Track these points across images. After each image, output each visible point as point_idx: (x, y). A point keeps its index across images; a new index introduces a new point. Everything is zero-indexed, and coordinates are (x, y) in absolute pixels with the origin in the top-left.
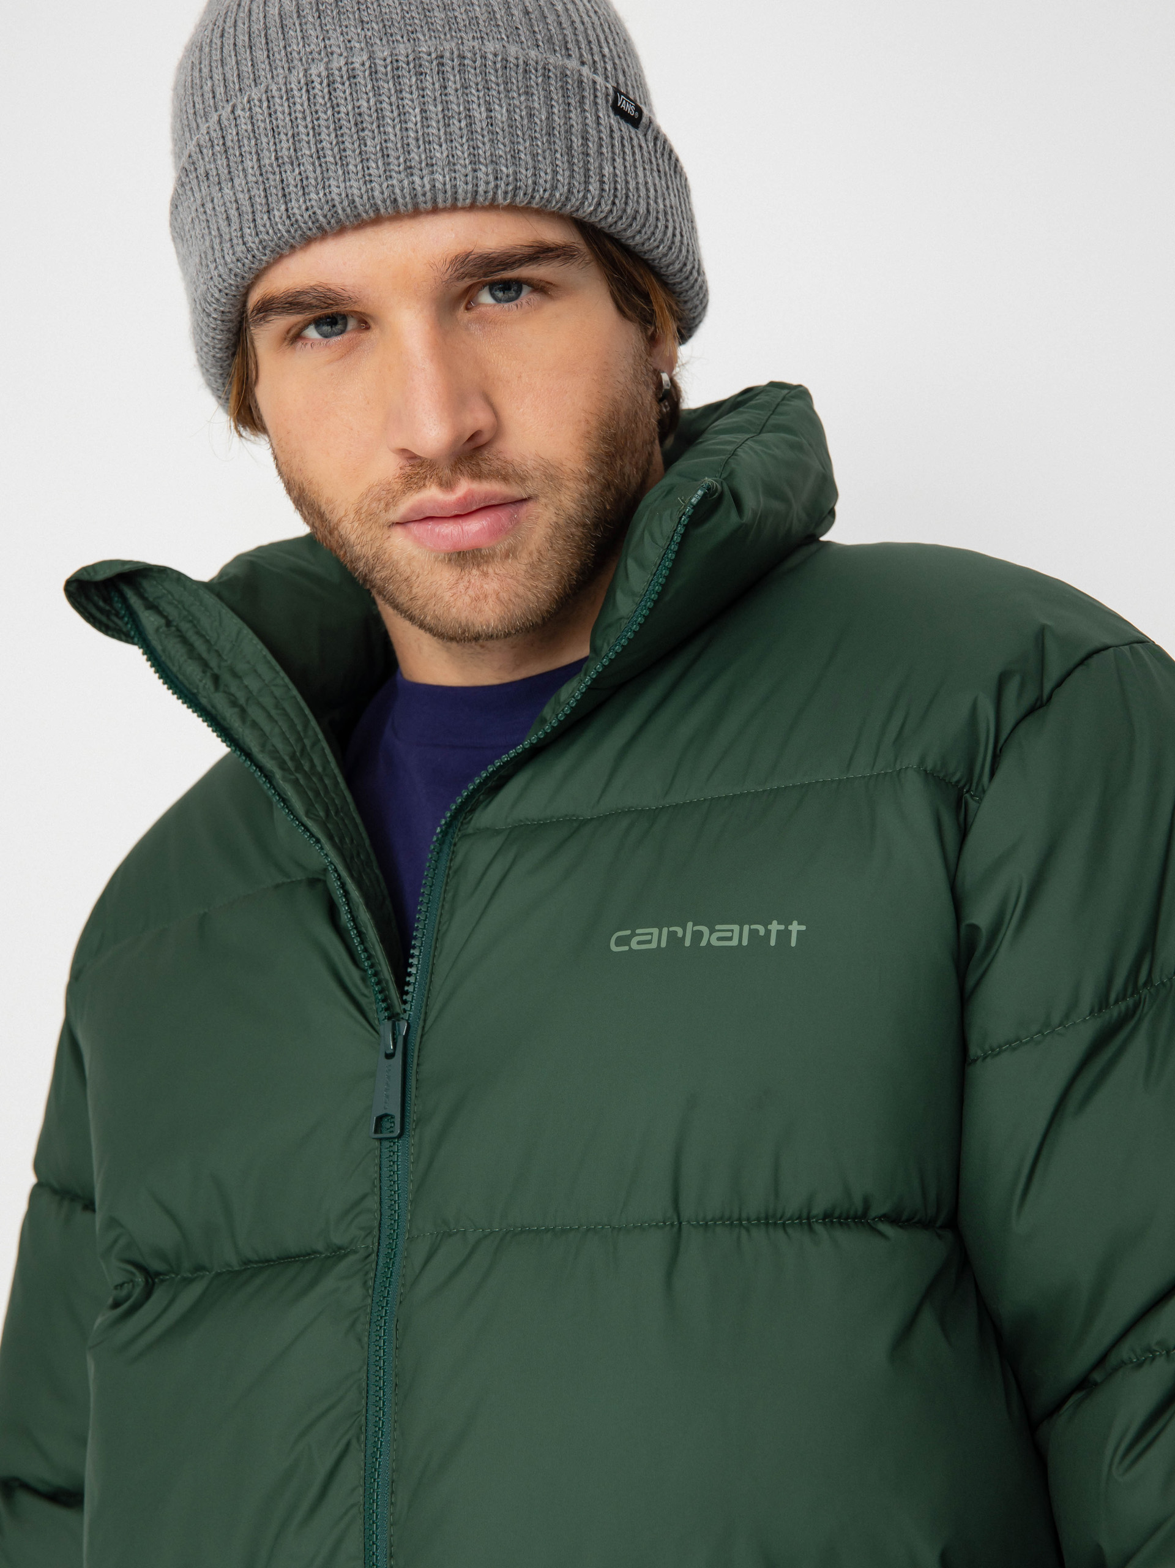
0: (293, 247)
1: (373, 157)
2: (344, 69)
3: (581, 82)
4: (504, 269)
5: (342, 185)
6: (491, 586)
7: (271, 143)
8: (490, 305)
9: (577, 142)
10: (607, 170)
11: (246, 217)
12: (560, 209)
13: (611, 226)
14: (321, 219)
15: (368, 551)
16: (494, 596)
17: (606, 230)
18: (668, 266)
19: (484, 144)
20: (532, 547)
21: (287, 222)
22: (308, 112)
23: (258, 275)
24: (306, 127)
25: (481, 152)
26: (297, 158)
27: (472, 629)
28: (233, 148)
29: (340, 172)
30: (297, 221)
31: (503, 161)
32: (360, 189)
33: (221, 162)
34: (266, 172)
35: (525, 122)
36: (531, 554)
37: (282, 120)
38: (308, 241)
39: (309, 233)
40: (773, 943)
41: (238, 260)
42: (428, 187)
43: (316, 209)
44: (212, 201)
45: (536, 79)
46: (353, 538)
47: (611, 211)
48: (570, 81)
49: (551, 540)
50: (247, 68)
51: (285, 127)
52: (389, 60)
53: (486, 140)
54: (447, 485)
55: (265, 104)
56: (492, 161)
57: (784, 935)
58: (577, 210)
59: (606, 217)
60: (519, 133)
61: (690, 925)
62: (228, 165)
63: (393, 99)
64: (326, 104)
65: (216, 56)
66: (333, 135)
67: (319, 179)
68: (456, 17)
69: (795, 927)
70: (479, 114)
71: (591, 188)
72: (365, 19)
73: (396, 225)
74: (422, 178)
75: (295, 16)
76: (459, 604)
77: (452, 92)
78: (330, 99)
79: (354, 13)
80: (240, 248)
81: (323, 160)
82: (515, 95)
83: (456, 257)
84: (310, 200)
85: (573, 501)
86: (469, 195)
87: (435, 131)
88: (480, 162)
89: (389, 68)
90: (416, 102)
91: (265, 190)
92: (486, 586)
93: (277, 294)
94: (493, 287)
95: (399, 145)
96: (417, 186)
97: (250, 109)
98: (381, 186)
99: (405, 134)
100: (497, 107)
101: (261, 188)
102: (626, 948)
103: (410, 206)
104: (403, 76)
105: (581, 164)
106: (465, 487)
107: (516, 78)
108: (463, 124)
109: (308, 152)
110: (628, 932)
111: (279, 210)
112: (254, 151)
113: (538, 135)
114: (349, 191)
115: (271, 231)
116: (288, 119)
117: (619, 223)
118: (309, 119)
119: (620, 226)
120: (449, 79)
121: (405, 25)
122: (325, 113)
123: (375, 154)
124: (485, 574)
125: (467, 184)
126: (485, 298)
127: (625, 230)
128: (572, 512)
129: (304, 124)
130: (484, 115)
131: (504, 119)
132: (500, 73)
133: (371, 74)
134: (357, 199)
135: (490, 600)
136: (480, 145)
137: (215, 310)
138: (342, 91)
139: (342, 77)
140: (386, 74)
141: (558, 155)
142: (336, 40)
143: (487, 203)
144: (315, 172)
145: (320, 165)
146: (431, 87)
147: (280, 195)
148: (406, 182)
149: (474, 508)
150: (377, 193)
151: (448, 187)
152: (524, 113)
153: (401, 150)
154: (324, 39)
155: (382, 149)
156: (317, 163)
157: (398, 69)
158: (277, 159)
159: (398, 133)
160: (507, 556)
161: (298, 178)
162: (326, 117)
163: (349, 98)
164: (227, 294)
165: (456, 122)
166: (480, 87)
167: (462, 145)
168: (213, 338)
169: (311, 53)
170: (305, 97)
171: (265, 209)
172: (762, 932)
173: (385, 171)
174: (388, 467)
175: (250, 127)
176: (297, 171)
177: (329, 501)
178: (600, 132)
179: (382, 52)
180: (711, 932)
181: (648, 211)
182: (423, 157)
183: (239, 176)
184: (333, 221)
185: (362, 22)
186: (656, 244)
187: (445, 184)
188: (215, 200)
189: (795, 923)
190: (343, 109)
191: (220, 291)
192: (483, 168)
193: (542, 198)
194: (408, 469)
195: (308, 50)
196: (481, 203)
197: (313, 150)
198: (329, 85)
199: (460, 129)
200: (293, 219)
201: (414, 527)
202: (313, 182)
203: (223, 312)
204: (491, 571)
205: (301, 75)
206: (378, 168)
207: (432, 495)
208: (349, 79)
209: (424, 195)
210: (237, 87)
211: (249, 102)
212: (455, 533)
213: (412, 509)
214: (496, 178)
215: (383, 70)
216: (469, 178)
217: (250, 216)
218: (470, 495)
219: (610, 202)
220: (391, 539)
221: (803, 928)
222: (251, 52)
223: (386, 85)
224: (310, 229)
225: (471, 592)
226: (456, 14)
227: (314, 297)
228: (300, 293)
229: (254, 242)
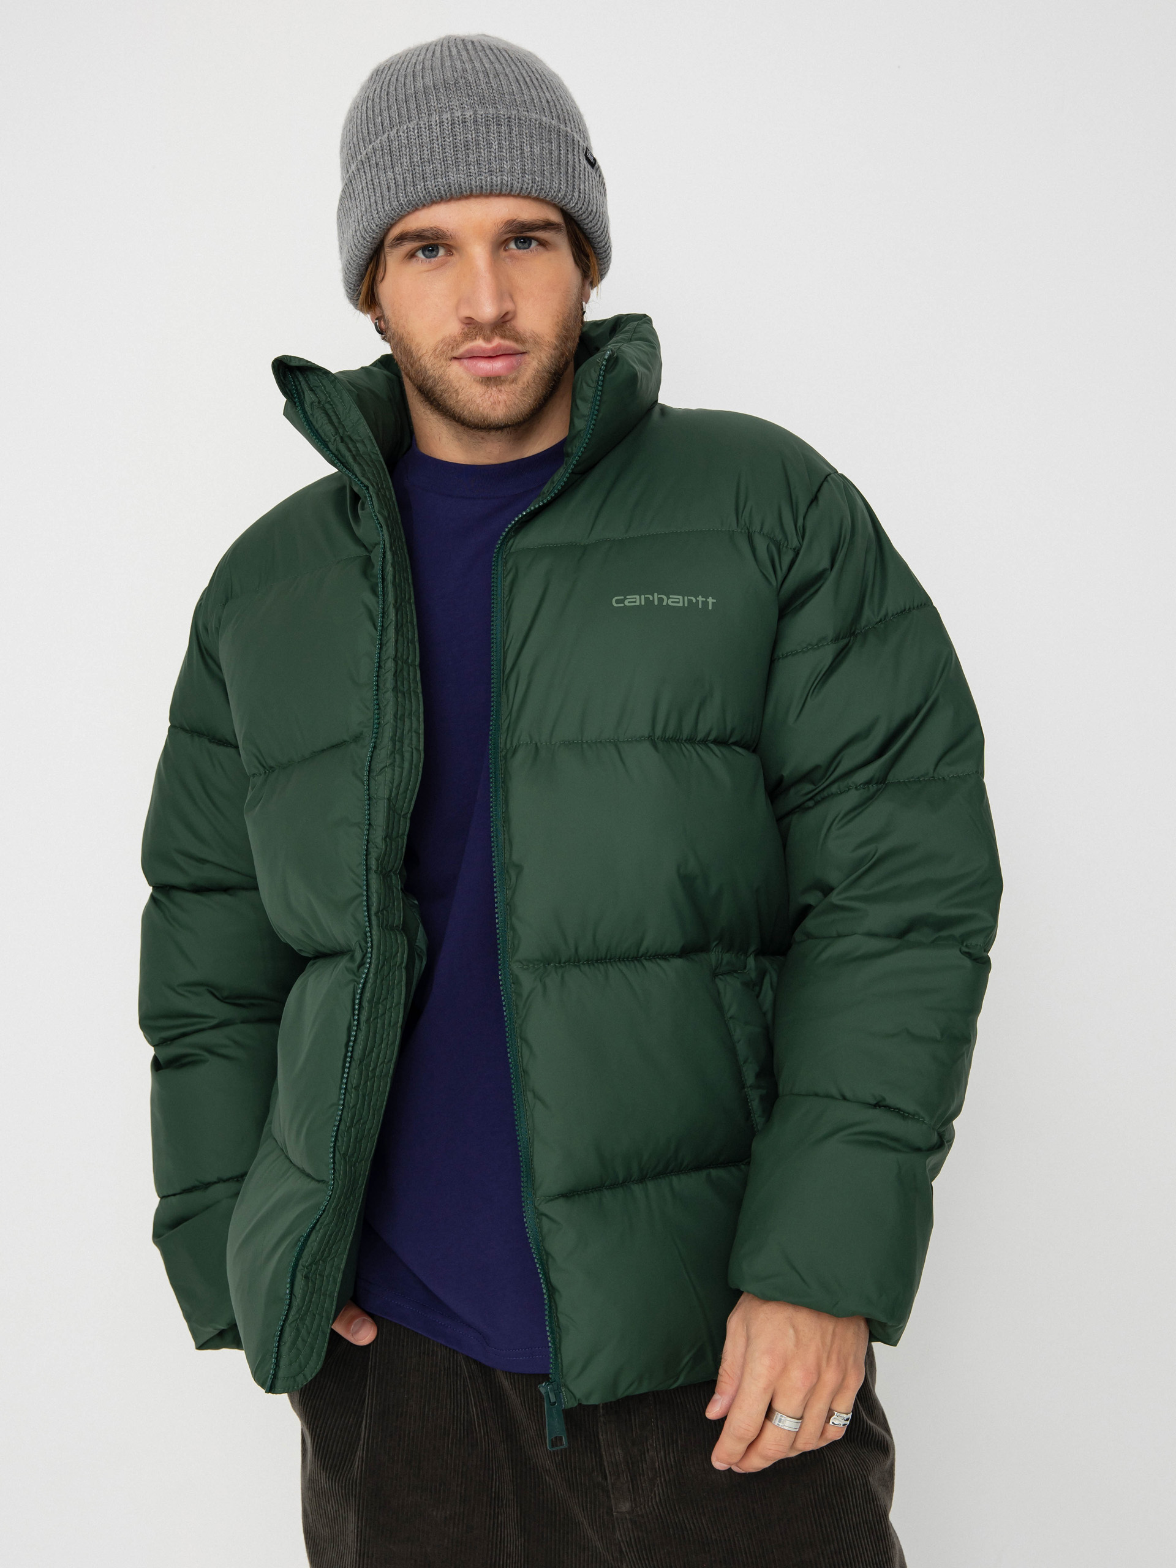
0: (424, 205)
1: (473, 163)
2: (460, 118)
3: (573, 140)
4: (528, 231)
5: (455, 176)
6: (503, 397)
7: (418, 151)
8: (514, 249)
9: (570, 170)
10: (582, 187)
11: (400, 187)
12: (559, 203)
13: (578, 216)
14: (443, 192)
15: (437, 374)
16: (504, 402)
17: (575, 219)
18: (599, 243)
19: (528, 164)
20: (525, 380)
21: (424, 192)
22: (439, 137)
23: (401, 218)
24: (438, 145)
25: (526, 168)
26: (432, 160)
27: (489, 419)
28: (396, 152)
29: (455, 169)
30: (429, 192)
31: (537, 174)
32: (465, 179)
33: (387, 158)
34: (414, 166)
35: (548, 156)
36: (524, 383)
37: (426, 139)
38: (433, 202)
39: (435, 199)
40: (700, 607)
41: (392, 210)
42: (499, 182)
43: (440, 187)
44: (379, 178)
45: (554, 136)
46: (429, 366)
47: (581, 208)
48: (569, 138)
49: (534, 377)
50: (404, 112)
51: (427, 143)
52: (484, 116)
53: (529, 162)
54: (488, 340)
55: (416, 131)
56: (531, 173)
57: (705, 603)
58: (566, 205)
59: (578, 211)
60: (545, 161)
61: (656, 594)
62: (391, 160)
63: (485, 136)
64: (449, 134)
65: (384, 104)
66: (452, 150)
67: (443, 172)
68: (515, 99)
69: (711, 600)
70: (527, 149)
71: (575, 194)
72: (471, 94)
73: (478, 200)
74: (497, 177)
75: (433, 88)
76: (485, 405)
77: (514, 136)
78: (452, 132)
79: (465, 90)
80: (395, 203)
81: (446, 162)
82: (544, 142)
83: (508, 221)
84: (437, 182)
85: (547, 358)
86: (519, 189)
87: (505, 154)
88: (525, 173)
89: (483, 120)
90: (496, 139)
91: (413, 174)
92: (500, 397)
93: (410, 230)
94: (517, 240)
95: (486, 159)
96: (493, 181)
97: (407, 133)
98: (476, 179)
99: (489, 154)
100: (535, 147)
101: (411, 173)
102: (623, 605)
103: (488, 191)
104: (490, 125)
105: (571, 182)
106: (497, 341)
107: (545, 134)
108: (518, 153)
109: (438, 157)
110: (623, 597)
111: (420, 185)
112: (408, 154)
113: (553, 163)
114: (459, 179)
115: (414, 196)
116: (428, 139)
117: (584, 215)
118: (440, 141)
119: (584, 216)
120: (513, 129)
121: (491, 99)
122: (449, 139)
123: (474, 162)
124: (500, 391)
125: (518, 183)
126: (512, 246)
127: (585, 219)
128: (546, 364)
129: (437, 143)
130: (529, 149)
131: (538, 153)
132: (537, 130)
133: (474, 122)
134: (463, 184)
135: (501, 405)
136: (526, 164)
137: (370, 236)
138: (459, 129)
139: (459, 122)
140: (482, 123)
141: (562, 175)
142: (455, 103)
143: (526, 194)
144: (441, 168)
145: (444, 165)
146: (504, 132)
147: (421, 178)
148: (488, 179)
149: (500, 353)
150: (473, 182)
151: (509, 183)
152: (547, 151)
153: (487, 162)
154: (448, 102)
155: (477, 160)
156: (443, 164)
157: (487, 121)
158: (421, 159)
159: (486, 153)
160: (513, 382)
161: (432, 170)
162: (449, 141)
163: (462, 133)
164: (380, 228)
165: (515, 151)
166: (528, 135)
167: (517, 163)
168: (362, 252)
169: (441, 108)
170: (438, 129)
171: (412, 184)
172: (694, 601)
173: (478, 172)
174: (454, 328)
175: (407, 141)
176: (431, 166)
177: (418, 345)
178: (580, 167)
179: (481, 112)
180: (668, 598)
181: (597, 212)
182: (498, 167)
183: (398, 166)
184: (448, 194)
185: (469, 95)
186: (597, 229)
187: (508, 182)
188: (381, 178)
189: (710, 598)
190: (458, 138)
191: (377, 226)
192: (527, 176)
193: (552, 195)
194: (466, 330)
195: (439, 106)
196: (523, 194)
197: (441, 157)
198: (451, 125)
199: (517, 155)
200: (427, 191)
201: (466, 362)
202: (440, 173)
203: (373, 238)
204: (503, 389)
205: (437, 118)
206: (475, 169)
207: (480, 343)
208: (462, 123)
209: (497, 186)
210: (398, 121)
211: (407, 129)
212: (488, 367)
213: (468, 351)
214: (532, 182)
215: (480, 121)
216: (520, 180)
217: (403, 188)
218: (499, 346)
219: (582, 203)
220: (451, 367)
221: (715, 601)
222: (406, 104)
223: (481, 128)
224: (436, 197)
225: (491, 399)
226: (516, 97)
227: (432, 234)
228: (424, 230)
229: (404, 201)
